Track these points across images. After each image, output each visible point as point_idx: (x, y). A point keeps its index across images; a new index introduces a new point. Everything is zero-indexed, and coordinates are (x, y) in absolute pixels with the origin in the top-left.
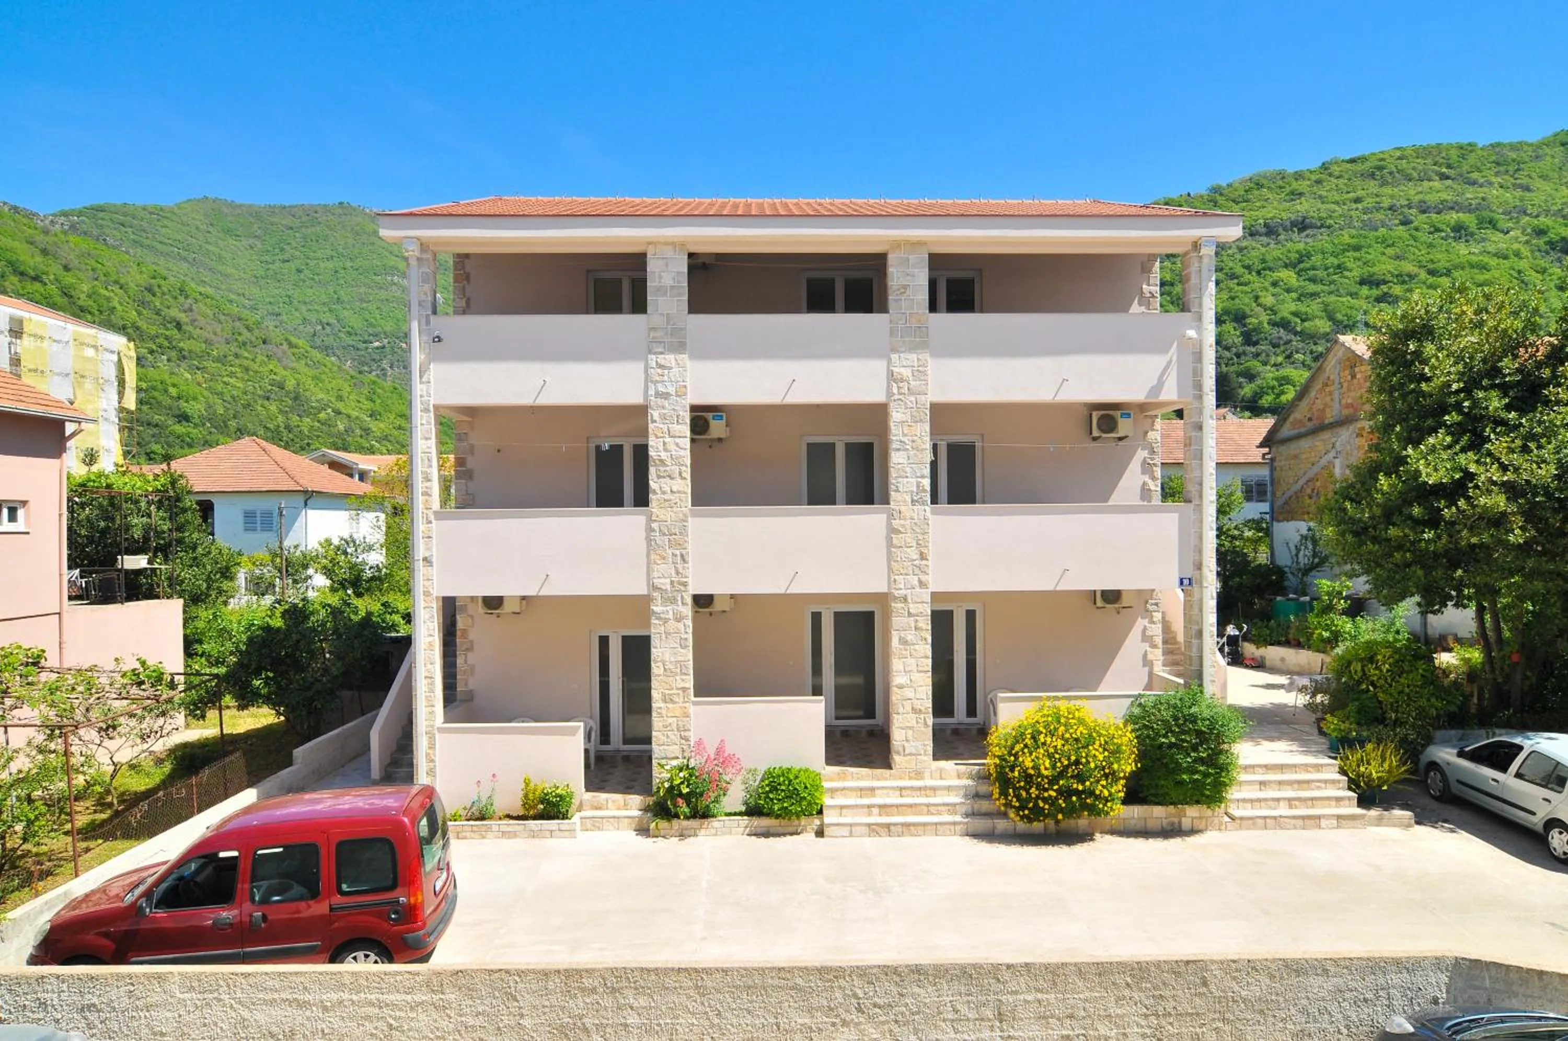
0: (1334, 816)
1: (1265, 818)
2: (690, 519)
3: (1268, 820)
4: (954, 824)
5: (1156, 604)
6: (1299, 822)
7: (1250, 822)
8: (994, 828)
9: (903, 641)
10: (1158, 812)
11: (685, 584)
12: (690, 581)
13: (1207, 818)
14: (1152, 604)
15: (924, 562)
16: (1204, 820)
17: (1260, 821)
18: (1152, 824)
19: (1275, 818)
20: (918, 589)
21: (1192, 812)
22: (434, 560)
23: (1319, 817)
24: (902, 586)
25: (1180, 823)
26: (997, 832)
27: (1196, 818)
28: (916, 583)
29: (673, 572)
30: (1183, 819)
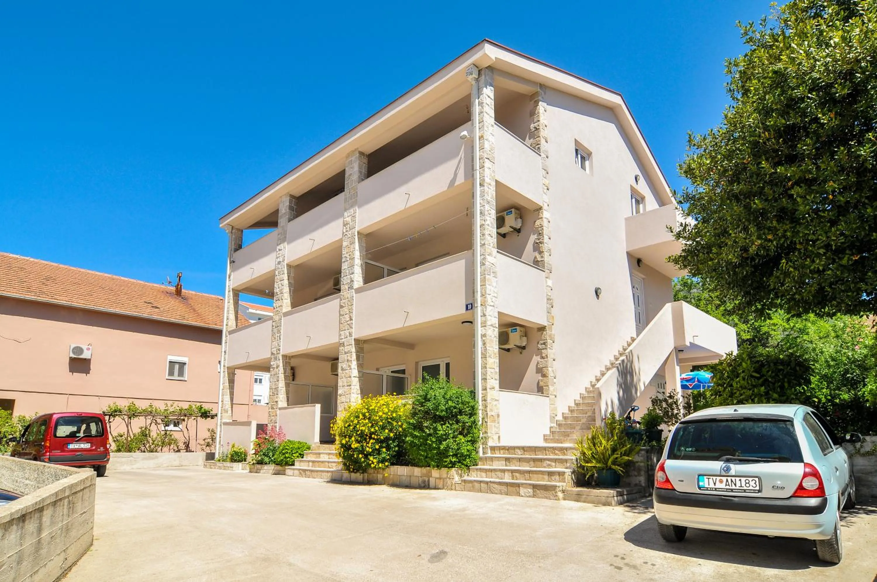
0: (530, 485)
1: (481, 482)
2: (283, 318)
3: (482, 484)
4: (328, 472)
5: (544, 344)
6: (504, 488)
7: (470, 485)
8: (342, 476)
9: (343, 369)
10: (417, 471)
11: (279, 350)
12: (281, 348)
13: (444, 479)
14: (542, 344)
15: (351, 322)
16: (442, 480)
17: (477, 485)
18: (414, 481)
19: (487, 483)
20: (349, 338)
21: (435, 473)
22: (227, 352)
23: (518, 485)
24: (343, 337)
25: (429, 481)
26: (344, 479)
27: (437, 478)
28: (348, 334)
29: (277, 344)
30: (430, 478)
